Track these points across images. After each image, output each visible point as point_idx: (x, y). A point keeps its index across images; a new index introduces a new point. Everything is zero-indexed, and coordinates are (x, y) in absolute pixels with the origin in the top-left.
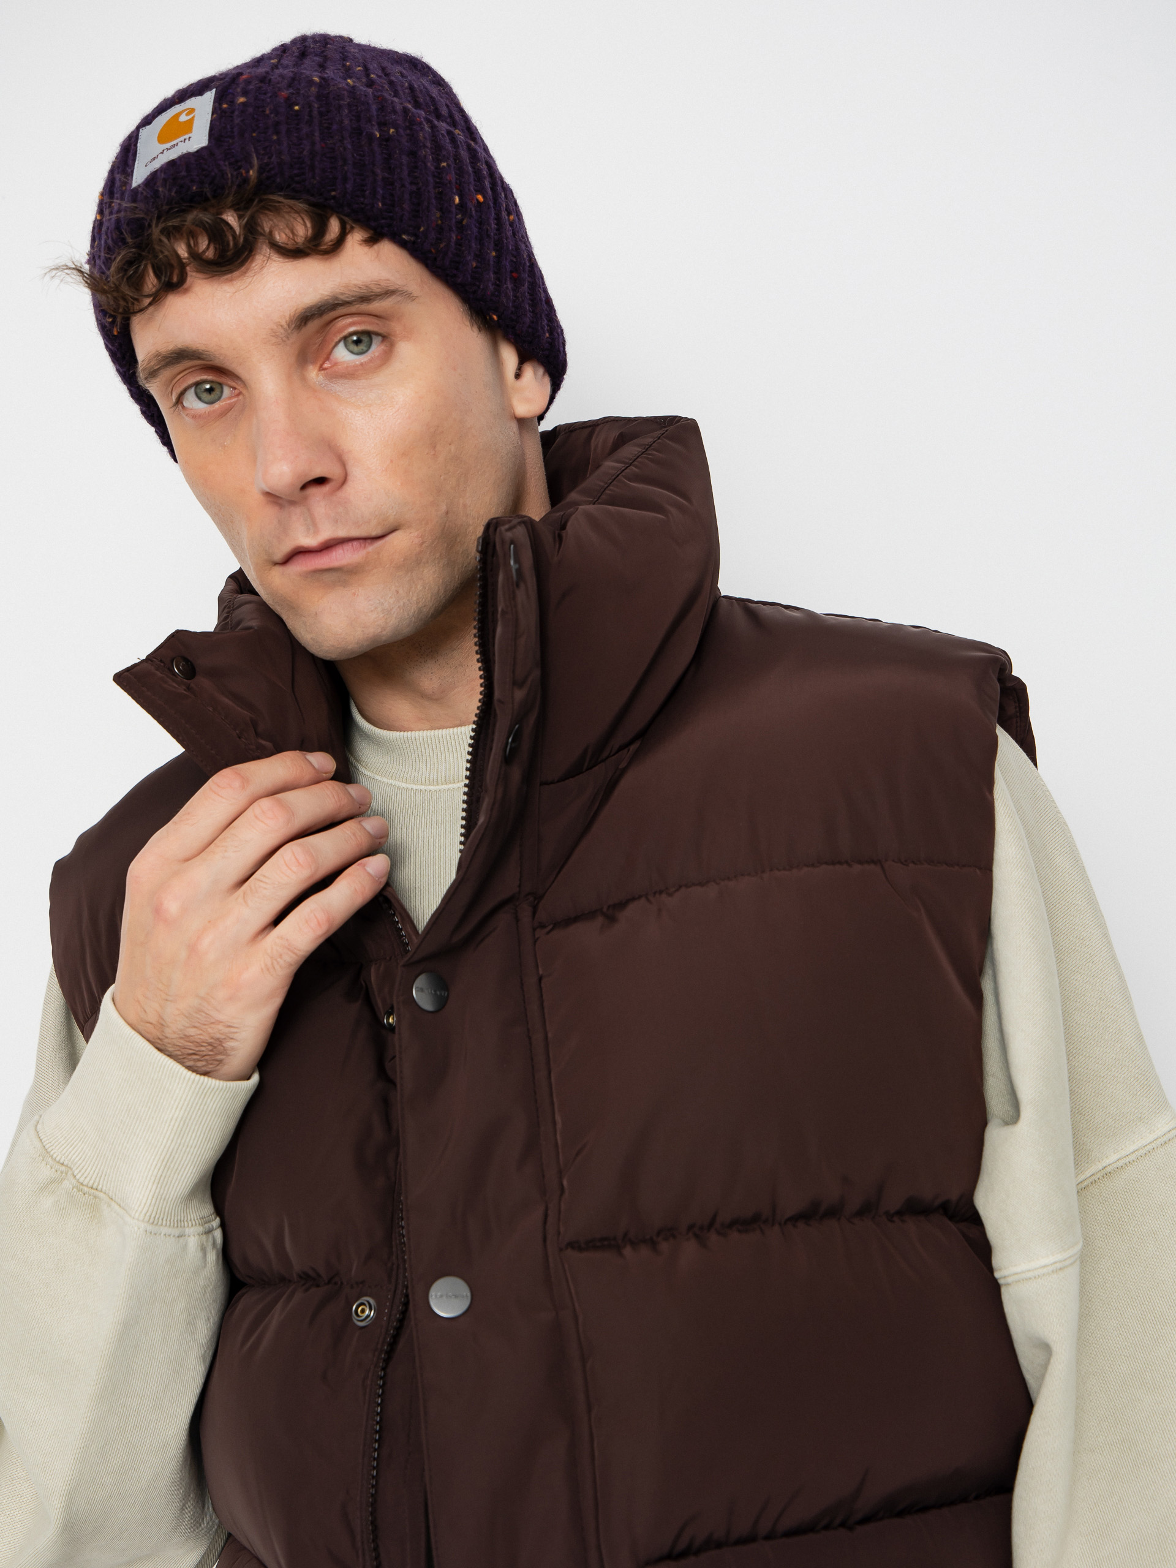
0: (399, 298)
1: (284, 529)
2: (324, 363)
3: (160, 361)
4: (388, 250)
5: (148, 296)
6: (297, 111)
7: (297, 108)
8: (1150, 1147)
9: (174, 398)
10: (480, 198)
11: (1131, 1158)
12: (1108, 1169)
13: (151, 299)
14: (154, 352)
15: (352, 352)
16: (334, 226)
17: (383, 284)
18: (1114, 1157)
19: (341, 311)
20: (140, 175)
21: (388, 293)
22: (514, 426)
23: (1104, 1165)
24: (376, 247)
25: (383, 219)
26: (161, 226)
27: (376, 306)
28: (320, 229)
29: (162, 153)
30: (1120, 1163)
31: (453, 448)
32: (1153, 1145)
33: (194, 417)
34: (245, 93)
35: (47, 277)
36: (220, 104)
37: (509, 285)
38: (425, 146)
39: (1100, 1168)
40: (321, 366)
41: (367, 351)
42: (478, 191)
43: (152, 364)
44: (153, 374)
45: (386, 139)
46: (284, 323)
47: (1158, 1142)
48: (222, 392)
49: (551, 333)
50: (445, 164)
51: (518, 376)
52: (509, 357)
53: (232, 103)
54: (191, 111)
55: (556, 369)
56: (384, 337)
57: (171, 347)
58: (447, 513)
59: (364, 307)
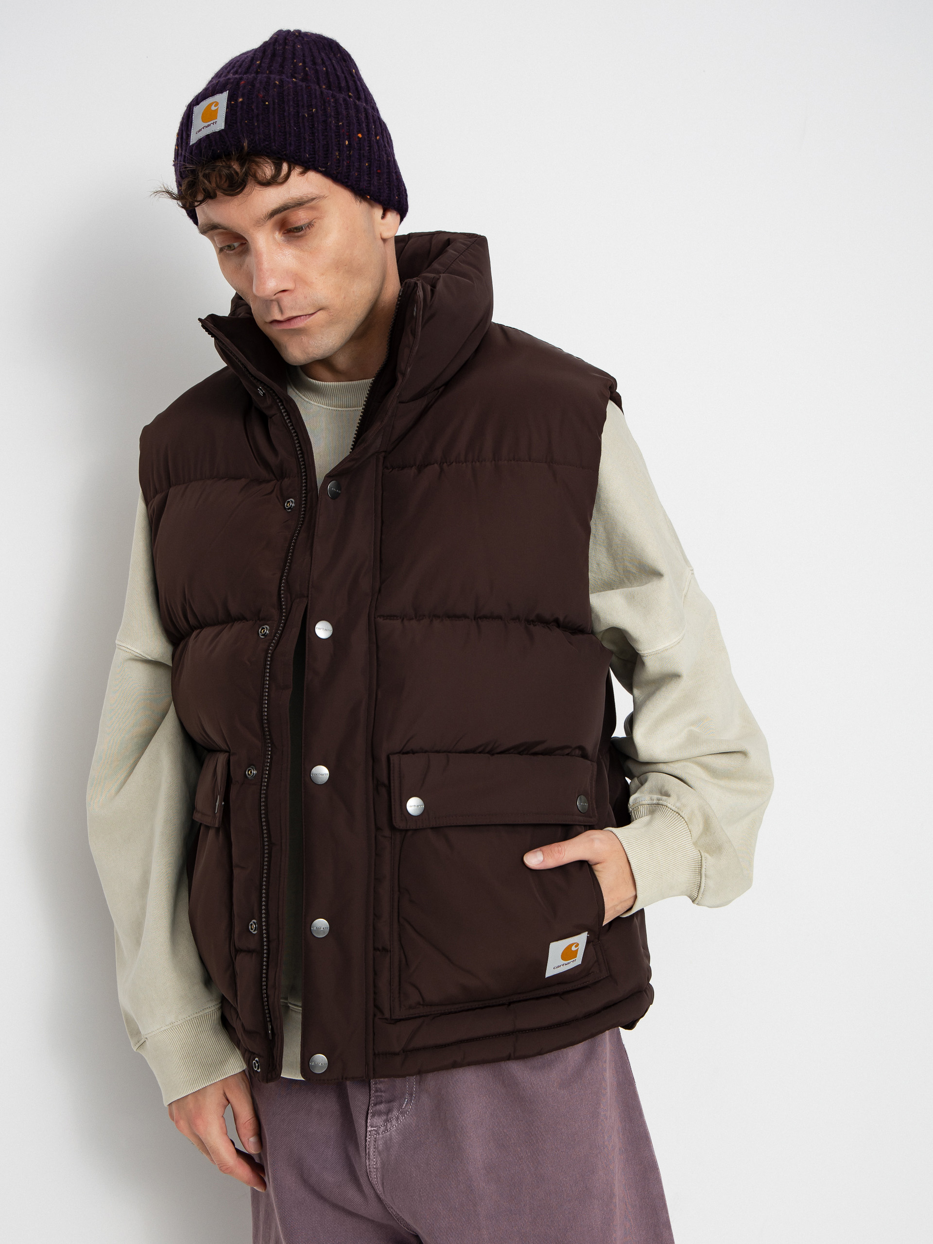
4: (312, 176)
5: (198, 201)
6: (267, 105)
7: (267, 103)
10: (360, 135)
13: (199, 203)
16: (285, 167)
20: (194, 139)
22: (381, 242)
24: (306, 175)
25: (310, 162)
26: (203, 172)
28: (278, 169)
29: (203, 128)
34: (243, 96)
35: (153, 195)
36: (231, 101)
37: (376, 178)
38: (331, 116)
42: (359, 132)
45: (312, 115)
49: (399, 195)
50: (341, 123)
52: (378, 212)
53: (236, 100)
54: (217, 104)
55: (402, 211)
58: (345, 298)
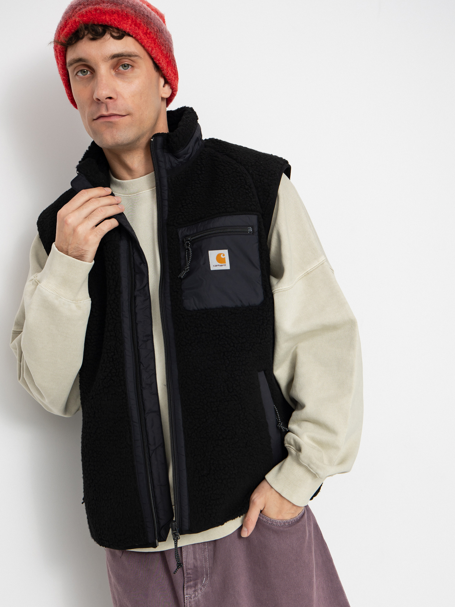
0: (138, 58)
1: (99, 110)
2: (116, 70)
3: (74, 61)
8: (318, 266)
9: (75, 73)
11: (313, 269)
12: (308, 272)
14: (73, 58)
15: (123, 69)
17: (135, 53)
18: (309, 269)
19: (123, 57)
21: (136, 56)
23: (307, 271)
27: (132, 58)
30: (311, 270)
31: (146, 98)
32: (319, 265)
33: (80, 78)
39: (306, 272)
40: (115, 70)
41: (127, 69)
43: (72, 62)
44: (71, 64)
46: (108, 56)
47: (320, 264)
48: (87, 73)
51: (164, 86)
56: (132, 66)
57: (78, 58)
59: (129, 58)
